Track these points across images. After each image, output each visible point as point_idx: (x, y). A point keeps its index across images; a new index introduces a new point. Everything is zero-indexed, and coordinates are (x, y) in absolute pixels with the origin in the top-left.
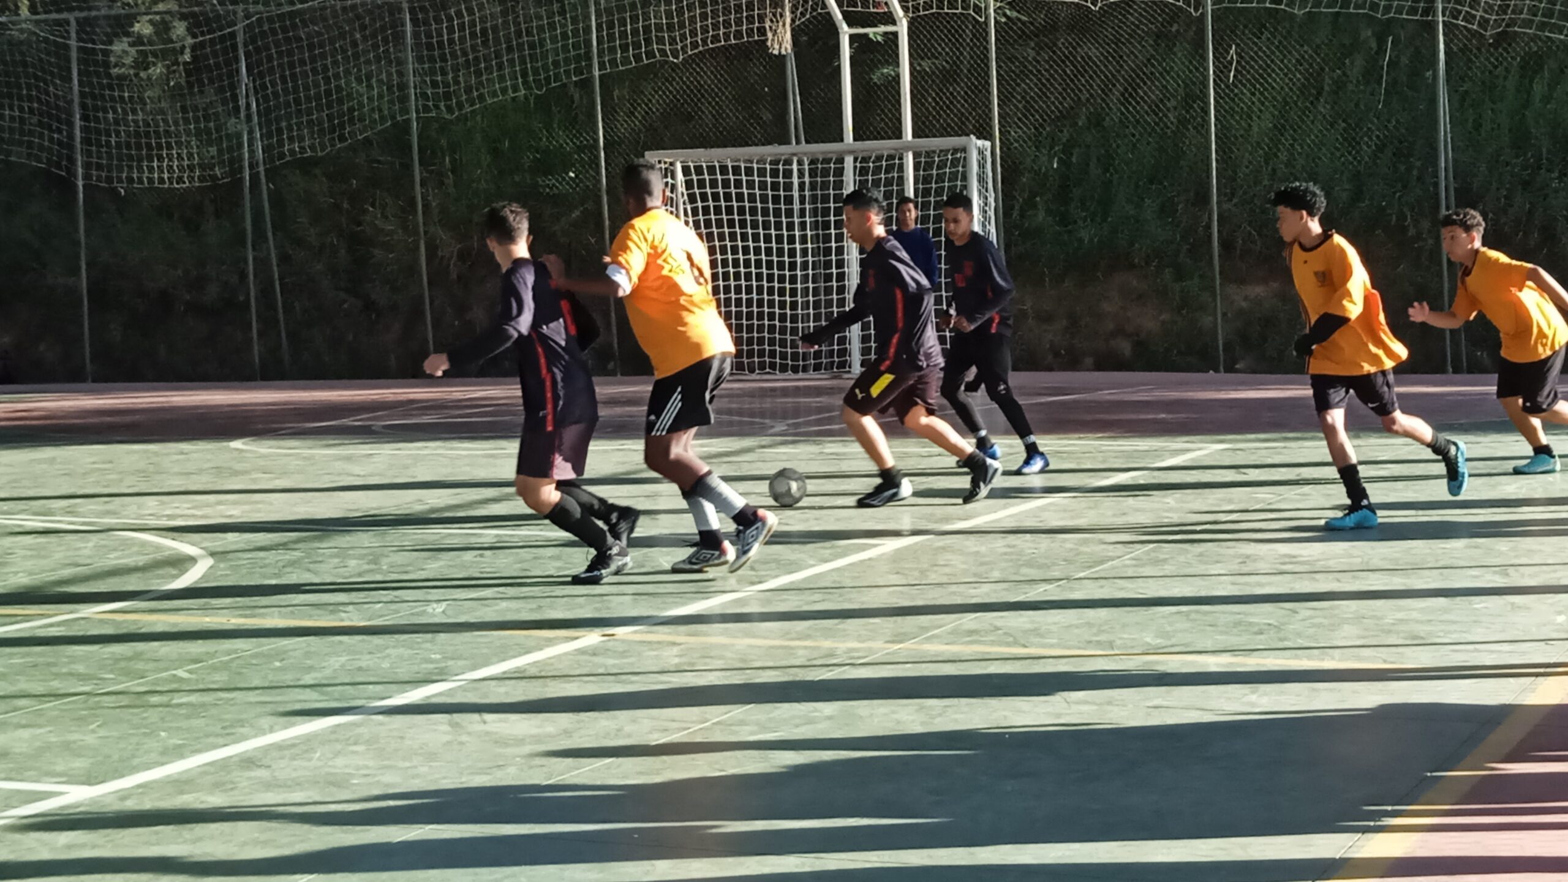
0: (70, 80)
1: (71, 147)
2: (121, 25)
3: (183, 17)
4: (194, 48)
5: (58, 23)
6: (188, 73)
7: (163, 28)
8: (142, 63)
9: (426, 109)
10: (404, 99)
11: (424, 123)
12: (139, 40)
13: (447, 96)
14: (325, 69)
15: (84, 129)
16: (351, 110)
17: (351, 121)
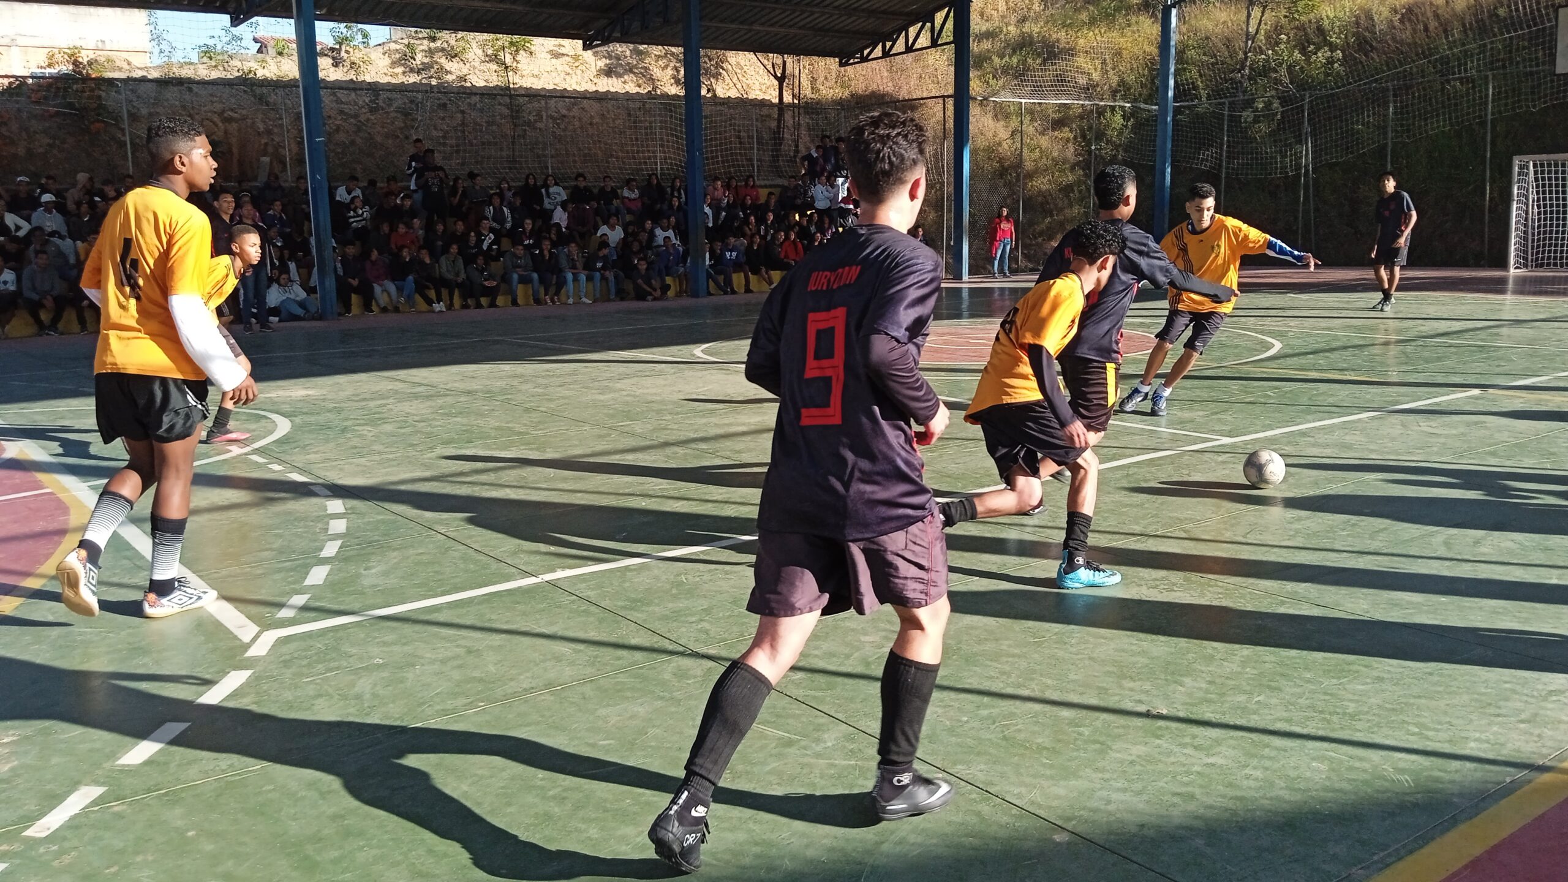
0: (1223, 129)
1: (1221, 160)
2: (1249, 103)
3: (1279, 98)
4: (1282, 113)
5: (1220, 104)
6: (1279, 125)
7: (1268, 105)
8: (1256, 120)
9: (1397, 137)
10: (1385, 133)
11: (1394, 144)
12: (1256, 110)
13: (1408, 131)
14: (1347, 120)
15: (1228, 152)
16: (1358, 139)
17: (1357, 144)
